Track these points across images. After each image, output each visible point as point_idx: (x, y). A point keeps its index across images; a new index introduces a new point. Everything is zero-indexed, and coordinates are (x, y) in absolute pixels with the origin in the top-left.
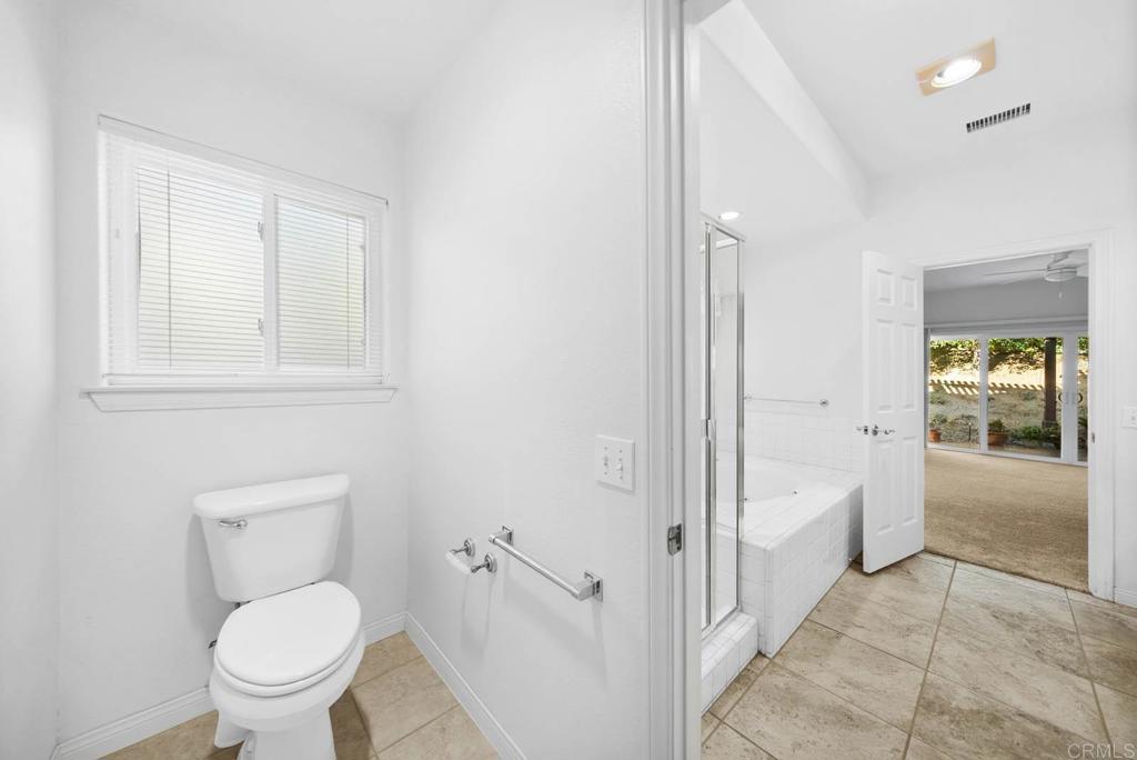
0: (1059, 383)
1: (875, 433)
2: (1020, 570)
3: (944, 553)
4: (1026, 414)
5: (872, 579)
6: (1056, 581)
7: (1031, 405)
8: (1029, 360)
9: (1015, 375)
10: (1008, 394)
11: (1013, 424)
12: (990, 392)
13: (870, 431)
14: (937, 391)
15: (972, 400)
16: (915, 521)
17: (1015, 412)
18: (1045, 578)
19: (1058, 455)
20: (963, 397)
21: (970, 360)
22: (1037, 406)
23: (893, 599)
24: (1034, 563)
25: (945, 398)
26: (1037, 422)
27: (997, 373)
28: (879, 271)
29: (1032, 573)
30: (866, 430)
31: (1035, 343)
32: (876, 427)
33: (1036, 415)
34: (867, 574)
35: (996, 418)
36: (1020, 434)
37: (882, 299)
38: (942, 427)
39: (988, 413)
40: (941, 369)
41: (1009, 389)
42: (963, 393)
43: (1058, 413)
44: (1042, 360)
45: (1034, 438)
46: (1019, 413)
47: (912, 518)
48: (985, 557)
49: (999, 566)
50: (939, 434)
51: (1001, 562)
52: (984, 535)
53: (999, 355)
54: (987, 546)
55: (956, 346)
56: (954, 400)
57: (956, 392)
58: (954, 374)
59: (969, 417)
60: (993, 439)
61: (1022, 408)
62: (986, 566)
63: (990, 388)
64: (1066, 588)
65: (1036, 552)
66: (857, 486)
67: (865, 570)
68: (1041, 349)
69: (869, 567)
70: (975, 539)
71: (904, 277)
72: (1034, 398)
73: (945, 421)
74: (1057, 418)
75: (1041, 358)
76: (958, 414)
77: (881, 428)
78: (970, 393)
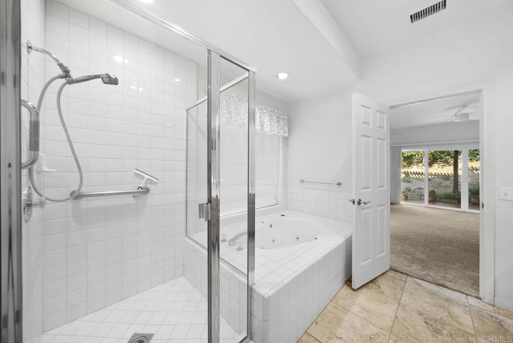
0: (460, 172)
1: (359, 203)
2: (441, 282)
3: (401, 270)
4: (445, 187)
5: (356, 293)
6: (462, 290)
7: (447, 183)
8: (447, 162)
9: (440, 169)
10: (437, 177)
11: (440, 191)
12: (430, 177)
13: (356, 203)
14: (407, 176)
15: (422, 180)
16: (384, 253)
17: (440, 186)
18: (455, 288)
19: (460, 208)
20: (418, 179)
21: (421, 162)
22: (450, 183)
23: (365, 310)
24: (449, 276)
25: (410, 180)
26: (450, 190)
27: (433, 168)
28: (362, 106)
29: (448, 284)
30: (354, 202)
31: (449, 154)
32: (360, 200)
33: (450, 187)
34: (354, 290)
35: (432, 189)
36: (443, 196)
37: (364, 123)
38: (409, 193)
39: (429, 186)
40: (409, 166)
41: (438, 175)
42: (418, 177)
43: (459, 186)
44: (453, 162)
45: (449, 198)
46: (443, 187)
47: (383, 251)
48: (423, 273)
49: (430, 279)
50: (407, 197)
51: (431, 276)
52: (423, 257)
53: (434, 159)
54: (424, 264)
55: (415, 156)
56: (414, 181)
57: (415, 177)
58: (414, 169)
59: (421, 189)
60: (431, 199)
61: (444, 184)
62: (423, 280)
63: (430, 175)
64: (467, 295)
65: (450, 268)
66: (349, 236)
67: (353, 287)
68: (452, 157)
69: (356, 284)
70: (418, 260)
71: (378, 111)
72: (449, 179)
73: (410, 190)
74: (459, 188)
75: (452, 161)
76: (416, 187)
77: (363, 201)
78: (421, 177)
